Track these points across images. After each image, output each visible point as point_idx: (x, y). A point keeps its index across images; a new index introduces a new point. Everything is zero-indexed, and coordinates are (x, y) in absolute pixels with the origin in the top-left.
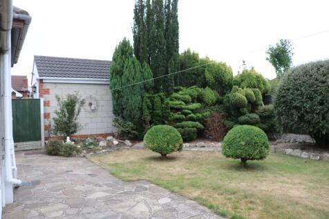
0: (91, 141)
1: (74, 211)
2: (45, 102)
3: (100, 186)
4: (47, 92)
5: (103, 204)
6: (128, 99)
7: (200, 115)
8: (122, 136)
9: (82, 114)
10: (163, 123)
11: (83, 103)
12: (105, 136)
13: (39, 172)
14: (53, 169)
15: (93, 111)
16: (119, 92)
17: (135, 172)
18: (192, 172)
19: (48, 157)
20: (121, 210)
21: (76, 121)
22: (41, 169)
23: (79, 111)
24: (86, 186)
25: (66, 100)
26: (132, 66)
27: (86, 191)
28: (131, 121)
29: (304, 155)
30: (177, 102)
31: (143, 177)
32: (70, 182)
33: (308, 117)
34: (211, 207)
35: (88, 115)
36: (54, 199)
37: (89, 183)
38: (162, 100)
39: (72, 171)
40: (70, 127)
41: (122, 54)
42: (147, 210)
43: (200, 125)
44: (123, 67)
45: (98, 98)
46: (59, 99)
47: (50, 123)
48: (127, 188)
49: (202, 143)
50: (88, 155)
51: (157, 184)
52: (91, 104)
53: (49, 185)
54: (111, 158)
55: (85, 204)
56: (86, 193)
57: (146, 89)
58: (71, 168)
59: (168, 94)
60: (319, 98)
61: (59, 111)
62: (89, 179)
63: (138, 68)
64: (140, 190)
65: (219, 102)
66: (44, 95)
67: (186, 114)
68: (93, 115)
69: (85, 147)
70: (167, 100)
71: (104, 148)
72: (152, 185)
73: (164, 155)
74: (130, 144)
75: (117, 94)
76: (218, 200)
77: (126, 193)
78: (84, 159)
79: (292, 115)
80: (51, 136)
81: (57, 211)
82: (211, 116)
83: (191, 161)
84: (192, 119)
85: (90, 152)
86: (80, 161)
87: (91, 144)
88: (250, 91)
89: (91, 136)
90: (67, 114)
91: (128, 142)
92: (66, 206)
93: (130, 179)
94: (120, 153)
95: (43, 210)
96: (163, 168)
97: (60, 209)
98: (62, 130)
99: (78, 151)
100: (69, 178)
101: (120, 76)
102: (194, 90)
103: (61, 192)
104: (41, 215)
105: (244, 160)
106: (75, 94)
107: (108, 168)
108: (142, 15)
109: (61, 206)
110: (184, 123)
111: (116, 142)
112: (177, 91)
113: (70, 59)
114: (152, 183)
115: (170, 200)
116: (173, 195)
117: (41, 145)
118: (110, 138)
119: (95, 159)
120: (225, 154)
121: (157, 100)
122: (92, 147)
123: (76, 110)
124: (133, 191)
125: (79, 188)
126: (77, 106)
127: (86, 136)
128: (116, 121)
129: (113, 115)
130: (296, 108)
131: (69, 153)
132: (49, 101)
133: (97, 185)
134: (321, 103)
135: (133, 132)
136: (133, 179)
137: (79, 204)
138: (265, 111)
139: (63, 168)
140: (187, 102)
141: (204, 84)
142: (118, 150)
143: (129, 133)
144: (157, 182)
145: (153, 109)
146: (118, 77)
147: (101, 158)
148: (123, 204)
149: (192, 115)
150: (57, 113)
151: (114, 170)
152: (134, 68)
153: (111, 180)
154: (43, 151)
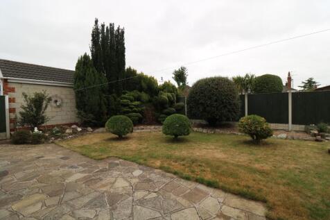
0: (58, 129)
1: (55, 200)
2: (10, 99)
3: (76, 168)
4: (13, 90)
5: (84, 185)
6: (89, 98)
7: (140, 109)
8: (85, 124)
9: (49, 108)
10: (116, 114)
11: (50, 99)
12: (70, 125)
13: (6, 162)
14: (22, 157)
15: (59, 107)
16: (82, 93)
17: (102, 151)
18: (145, 147)
19: (15, 146)
20: (104, 189)
21: (44, 114)
22: (8, 158)
23: (46, 107)
24: (61, 169)
25: (34, 97)
26: (92, 75)
27: (63, 175)
28: (92, 113)
29: (205, 131)
30: (125, 101)
31: (111, 154)
32: (43, 168)
33: (208, 109)
34: (175, 173)
35: (54, 109)
36: (27, 190)
37: (63, 166)
38: (115, 99)
39: (42, 157)
40: (37, 120)
41: (84, 65)
42: (127, 184)
43: (140, 115)
44: (85, 74)
45: (63, 97)
46: (26, 96)
47: (16, 116)
48: (101, 166)
49: (142, 127)
50: (57, 141)
51: (125, 159)
52: (56, 101)
53: (20, 175)
54: (77, 142)
55: (65, 189)
56: (64, 177)
57: (103, 91)
58: (42, 154)
59: (119, 95)
60: (215, 98)
61: (26, 106)
62: (63, 162)
63: (97, 76)
64: (112, 166)
65: (150, 101)
66: (9, 93)
67: (132, 108)
68: (58, 110)
69: (52, 135)
70: (119, 99)
71: (70, 134)
72: (121, 160)
73: (121, 136)
74: (91, 130)
75: (80, 95)
76: (176, 166)
77: (102, 171)
78: (53, 145)
79: (199, 108)
80: (17, 127)
81: (34, 204)
82: (147, 110)
83: (140, 139)
84: (135, 112)
85: (58, 138)
86: (49, 147)
87: (58, 132)
88: (169, 94)
89: (58, 126)
90: (34, 109)
91: (90, 129)
92: (44, 196)
93: (100, 157)
94: (85, 137)
95: (15, 207)
96: (123, 145)
97: (37, 202)
98: (29, 122)
99: (46, 139)
100: (42, 164)
101: (83, 81)
102: (135, 93)
103: (35, 180)
104: (14, 214)
105: (176, 136)
106: (43, 93)
107: (78, 150)
108: (98, 39)
109: (37, 197)
110: (130, 114)
111: (79, 129)
112: (124, 93)
113: (35, 65)
114: (120, 158)
115: (141, 172)
116: (141, 167)
117: (6, 136)
118: (74, 126)
119: (64, 144)
120: (164, 133)
121: (112, 99)
122: (59, 134)
123: (44, 106)
124: (107, 167)
125: (54, 172)
126: (45, 102)
127: (53, 126)
128: (79, 113)
129: (76, 109)
130: (201, 103)
131: (37, 141)
132: (14, 98)
133: (72, 167)
134: (216, 101)
135: (93, 121)
136: (103, 157)
137: (59, 191)
138: (178, 106)
139: (33, 155)
140: (131, 101)
141: (141, 90)
142: (82, 135)
143: (90, 122)
144: (124, 157)
145: (109, 105)
146: (81, 81)
147: (69, 142)
148: (103, 182)
149: (135, 109)
150: (24, 108)
151: (84, 151)
152: (94, 75)
153: (84, 160)
154: (8, 141)
